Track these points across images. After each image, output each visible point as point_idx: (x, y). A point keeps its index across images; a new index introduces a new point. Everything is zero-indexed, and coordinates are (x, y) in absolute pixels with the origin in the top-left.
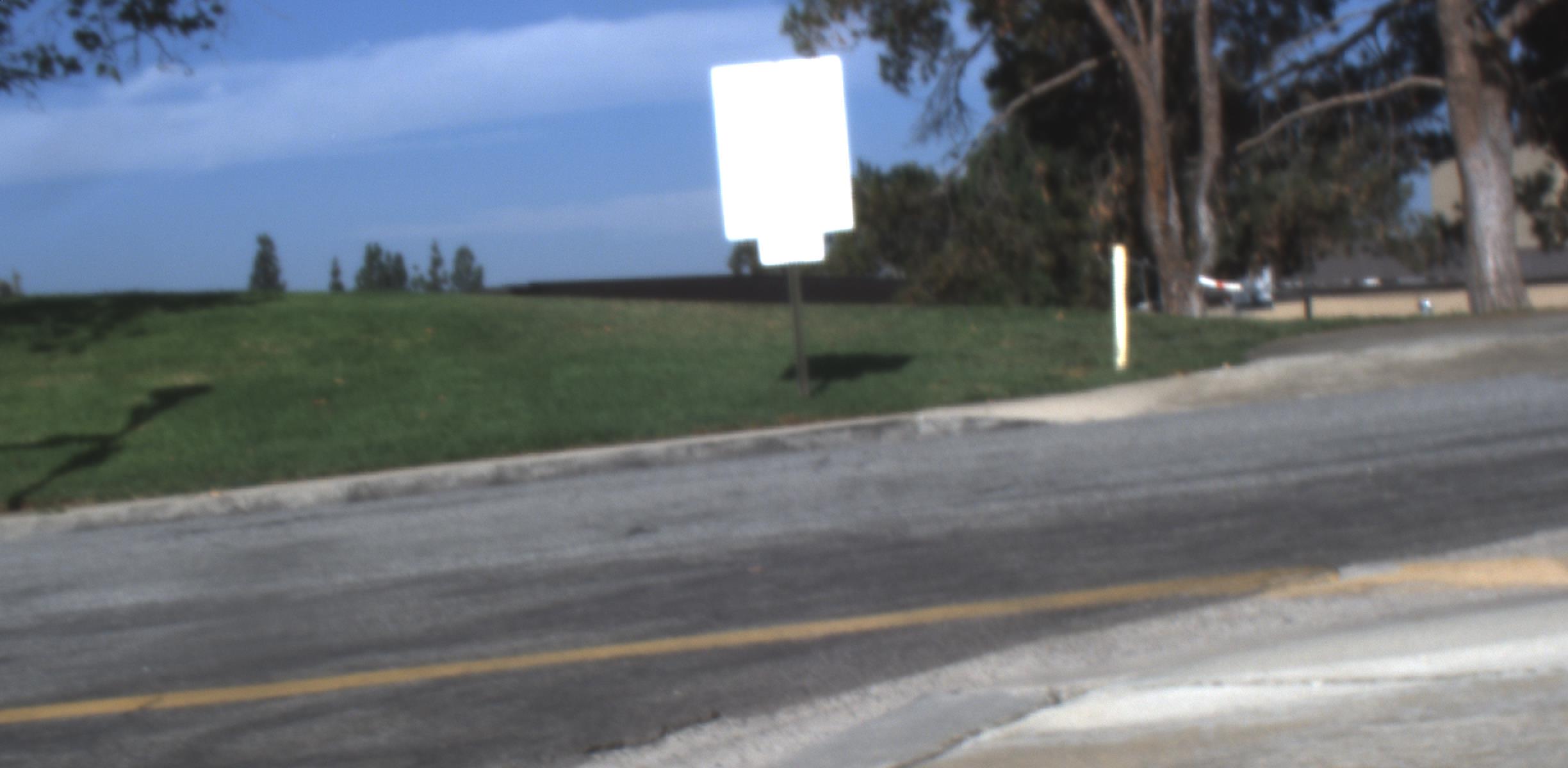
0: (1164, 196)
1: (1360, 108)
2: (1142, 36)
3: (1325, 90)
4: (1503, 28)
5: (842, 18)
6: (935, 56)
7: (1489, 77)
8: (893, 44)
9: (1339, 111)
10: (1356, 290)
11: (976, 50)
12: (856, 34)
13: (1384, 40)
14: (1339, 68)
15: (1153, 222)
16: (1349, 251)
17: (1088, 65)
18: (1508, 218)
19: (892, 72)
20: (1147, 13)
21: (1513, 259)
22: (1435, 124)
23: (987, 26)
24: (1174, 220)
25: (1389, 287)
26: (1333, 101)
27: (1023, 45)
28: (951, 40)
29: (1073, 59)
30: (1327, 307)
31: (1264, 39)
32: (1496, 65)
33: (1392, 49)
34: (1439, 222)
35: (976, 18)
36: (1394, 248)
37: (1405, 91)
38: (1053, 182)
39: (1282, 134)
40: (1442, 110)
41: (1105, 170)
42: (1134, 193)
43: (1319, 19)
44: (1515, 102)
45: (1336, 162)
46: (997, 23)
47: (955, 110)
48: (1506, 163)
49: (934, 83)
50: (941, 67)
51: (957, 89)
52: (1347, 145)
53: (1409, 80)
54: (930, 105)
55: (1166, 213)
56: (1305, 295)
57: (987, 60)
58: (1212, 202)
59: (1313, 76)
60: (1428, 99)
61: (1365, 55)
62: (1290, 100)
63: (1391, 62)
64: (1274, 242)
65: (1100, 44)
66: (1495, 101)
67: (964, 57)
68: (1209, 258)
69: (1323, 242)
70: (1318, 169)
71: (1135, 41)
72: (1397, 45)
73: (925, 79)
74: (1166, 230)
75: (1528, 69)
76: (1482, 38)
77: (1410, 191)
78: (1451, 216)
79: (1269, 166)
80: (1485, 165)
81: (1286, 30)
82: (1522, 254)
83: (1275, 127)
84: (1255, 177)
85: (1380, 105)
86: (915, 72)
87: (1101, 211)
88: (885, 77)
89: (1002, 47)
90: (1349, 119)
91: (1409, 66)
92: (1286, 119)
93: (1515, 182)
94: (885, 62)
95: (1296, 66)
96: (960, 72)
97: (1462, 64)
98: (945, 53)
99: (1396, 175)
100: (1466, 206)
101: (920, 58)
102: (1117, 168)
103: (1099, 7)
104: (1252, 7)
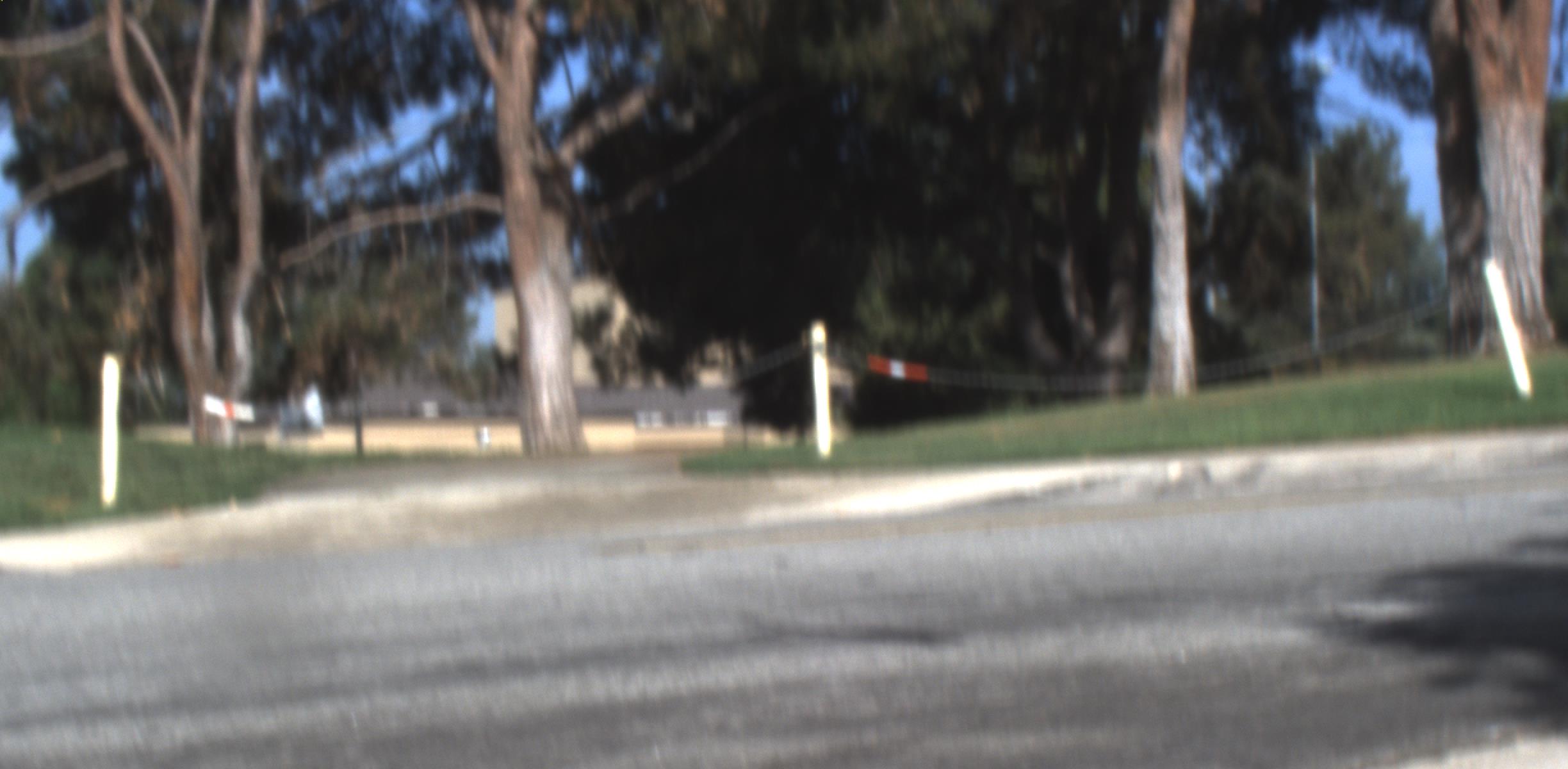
0: (197, 310)
1: (414, 229)
2: (178, 133)
3: (378, 204)
4: (566, 153)
7: (549, 200)
9: (394, 229)
10: (413, 416)
13: (442, 155)
14: (395, 187)
15: (184, 335)
16: (399, 379)
17: (118, 160)
18: (566, 354)
20: (187, 109)
21: (570, 396)
22: (494, 248)
24: (208, 334)
25: (447, 416)
26: (385, 219)
27: (46, 131)
29: (101, 150)
30: (380, 438)
31: (316, 147)
32: (560, 194)
33: (451, 169)
34: (496, 354)
36: (447, 377)
37: (465, 213)
38: (73, 285)
39: (331, 249)
40: (501, 235)
41: (135, 274)
42: (164, 304)
43: (374, 129)
44: (575, 230)
45: (389, 282)
48: (565, 295)
52: (400, 266)
53: (468, 199)
55: (198, 324)
56: (357, 421)
58: (250, 317)
59: (367, 191)
60: (487, 223)
61: (422, 172)
62: (340, 213)
63: (450, 182)
64: (318, 363)
65: (133, 139)
66: (555, 230)
68: (243, 377)
69: (372, 366)
70: (368, 289)
71: (170, 139)
72: (457, 167)
74: (198, 343)
75: (591, 197)
76: (543, 159)
77: (474, 319)
78: (506, 345)
79: (316, 282)
80: (544, 297)
81: (338, 140)
82: (579, 392)
83: (323, 241)
84: (300, 294)
85: (436, 225)
87: (128, 321)
89: (22, 132)
90: (403, 238)
91: (468, 182)
92: (334, 235)
93: (573, 316)
95: (349, 179)
97: (521, 186)
100: (522, 336)
102: (145, 275)
103: (130, 97)
104: (303, 112)
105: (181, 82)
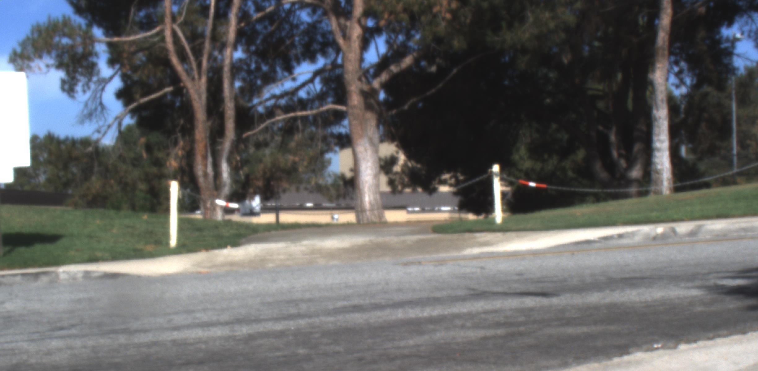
0: (205, 158)
1: (305, 119)
2: (196, 77)
3: (287, 109)
4: (376, 84)
5: (40, 57)
6: (90, 80)
7: (368, 107)
8: (68, 73)
9: (295, 119)
10: (302, 208)
11: (111, 78)
12: (48, 66)
13: (318, 86)
14: (295, 99)
15: (199, 170)
16: (298, 190)
17: (169, 89)
18: (376, 176)
19: (66, 87)
20: (199, 65)
21: (378, 197)
22: (341, 129)
23: (117, 67)
24: (210, 170)
25: (318, 207)
26: (292, 115)
27: (136, 77)
28: (98, 72)
29: (161, 86)
30: (287, 218)
31: (259, 82)
32: (372, 101)
33: (322, 90)
34: (342, 177)
35: (112, 62)
36: (320, 189)
37: (328, 111)
38: (149, 148)
39: (266, 129)
40: (346, 122)
41: (176, 143)
42: (190, 155)
43: (286, 74)
44: (381, 121)
45: (292, 144)
46: (122, 66)
47: (99, 109)
48: (376, 151)
49: (88, 94)
50: (93, 86)
51: (101, 97)
52: (298, 137)
53: (329, 106)
54: (86, 105)
55: (206, 166)
56: (276, 210)
57: (117, 84)
58: (229, 161)
59: (283, 102)
60: (339, 116)
61: (308, 93)
62: (270, 113)
63: (321, 97)
64: (260, 183)
65: (175, 80)
66: (371, 119)
67: (106, 81)
68: (226, 190)
69: (285, 185)
70: (283, 147)
71: (193, 79)
72: (324, 89)
73: (84, 92)
74: (206, 175)
75: (387, 104)
76: (366, 88)
77: (329, 162)
78: (349, 175)
79: (259, 145)
80: (366, 150)
81: (270, 79)
82: (382, 194)
83: (263, 126)
84: (252, 150)
85: (315, 117)
86: (79, 88)
87: (173, 164)
88: (63, 89)
89: (124, 77)
90: (299, 123)
91: (330, 100)
92: (268, 122)
93: (380, 159)
94: (63, 82)
95: (274, 96)
96: (103, 89)
97: (355, 99)
98: (95, 79)
99: (322, 153)
100: (356, 169)
101: (82, 80)
102: (181, 143)
103: (175, 60)
104: (253, 66)
105: (198, 52)
